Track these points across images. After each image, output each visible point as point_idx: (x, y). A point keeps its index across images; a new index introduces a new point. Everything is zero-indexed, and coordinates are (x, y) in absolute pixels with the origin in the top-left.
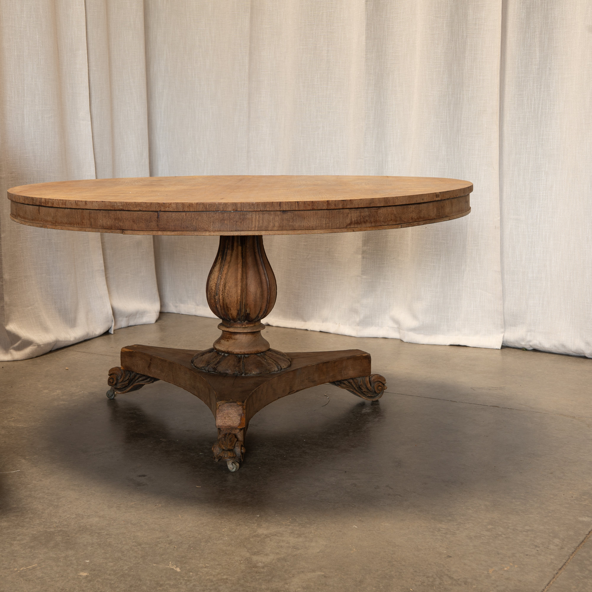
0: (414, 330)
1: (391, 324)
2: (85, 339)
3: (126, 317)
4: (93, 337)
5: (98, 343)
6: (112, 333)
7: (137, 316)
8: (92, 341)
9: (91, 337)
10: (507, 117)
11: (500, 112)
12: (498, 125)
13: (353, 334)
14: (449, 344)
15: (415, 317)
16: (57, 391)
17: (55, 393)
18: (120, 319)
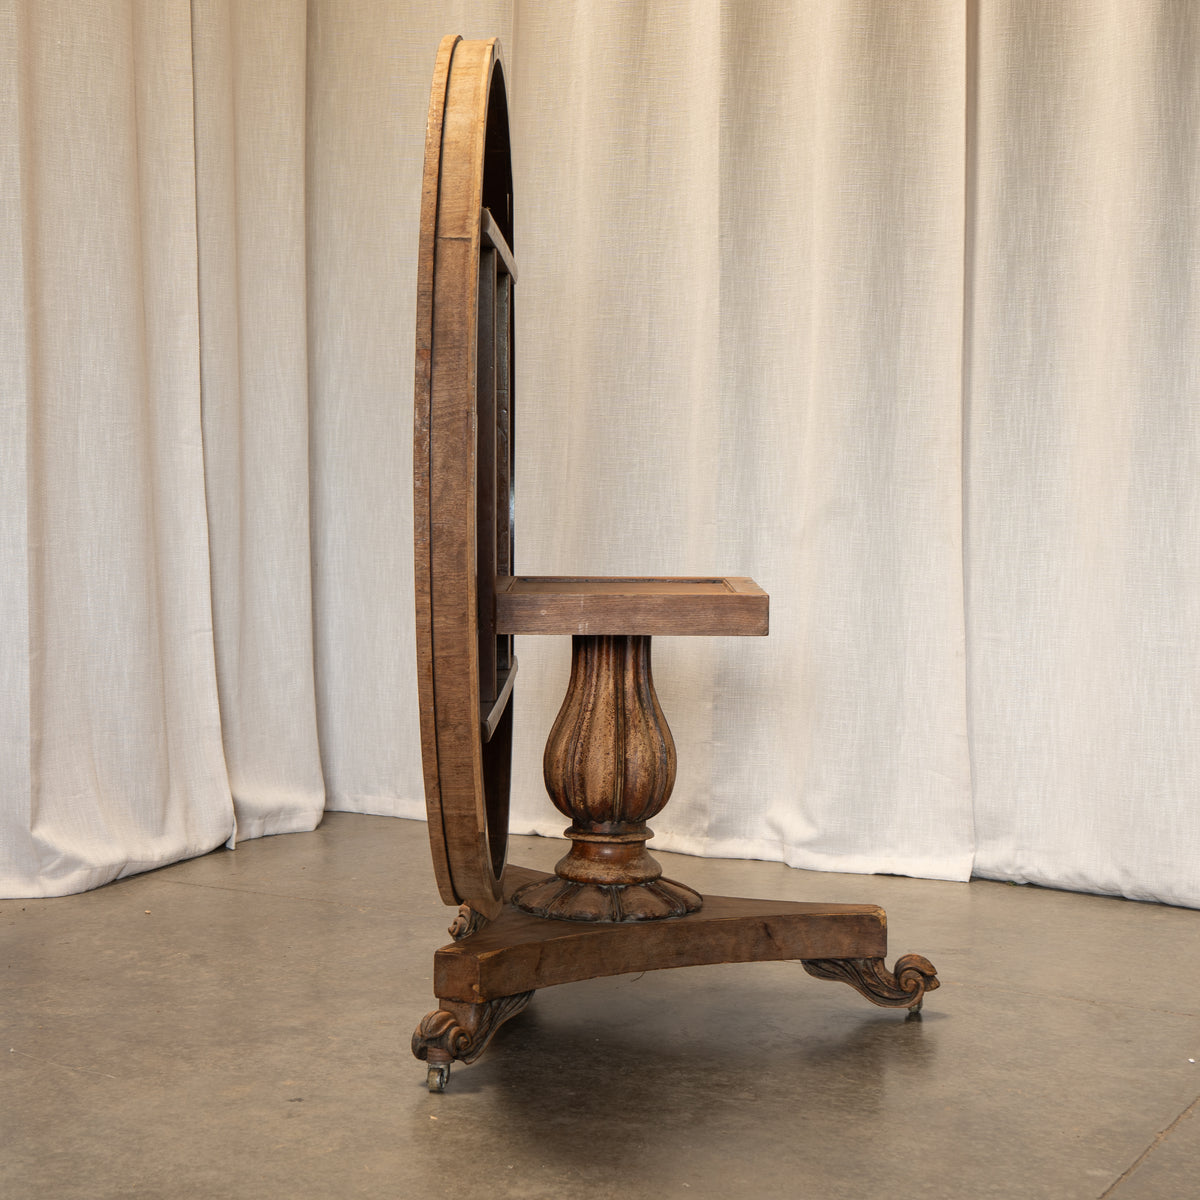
0: (808, 844)
1: (768, 833)
2: (181, 858)
3: (260, 818)
4: (196, 855)
5: (206, 865)
6: (233, 848)
7: (282, 817)
8: (193, 862)
9: (192, 856)
10: (976, 452)
11: (963, 442)
12: (960, 465)
13: (698, 850)
14: (873, 872)
15: (810, 820)
16: (131, 952)
17: (127, 956)
18: (249, 821)
